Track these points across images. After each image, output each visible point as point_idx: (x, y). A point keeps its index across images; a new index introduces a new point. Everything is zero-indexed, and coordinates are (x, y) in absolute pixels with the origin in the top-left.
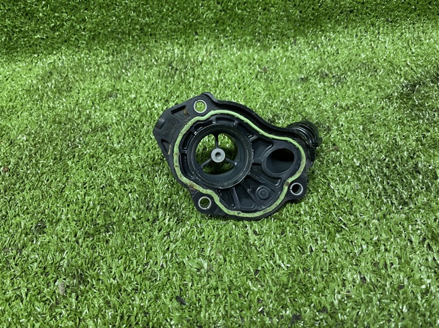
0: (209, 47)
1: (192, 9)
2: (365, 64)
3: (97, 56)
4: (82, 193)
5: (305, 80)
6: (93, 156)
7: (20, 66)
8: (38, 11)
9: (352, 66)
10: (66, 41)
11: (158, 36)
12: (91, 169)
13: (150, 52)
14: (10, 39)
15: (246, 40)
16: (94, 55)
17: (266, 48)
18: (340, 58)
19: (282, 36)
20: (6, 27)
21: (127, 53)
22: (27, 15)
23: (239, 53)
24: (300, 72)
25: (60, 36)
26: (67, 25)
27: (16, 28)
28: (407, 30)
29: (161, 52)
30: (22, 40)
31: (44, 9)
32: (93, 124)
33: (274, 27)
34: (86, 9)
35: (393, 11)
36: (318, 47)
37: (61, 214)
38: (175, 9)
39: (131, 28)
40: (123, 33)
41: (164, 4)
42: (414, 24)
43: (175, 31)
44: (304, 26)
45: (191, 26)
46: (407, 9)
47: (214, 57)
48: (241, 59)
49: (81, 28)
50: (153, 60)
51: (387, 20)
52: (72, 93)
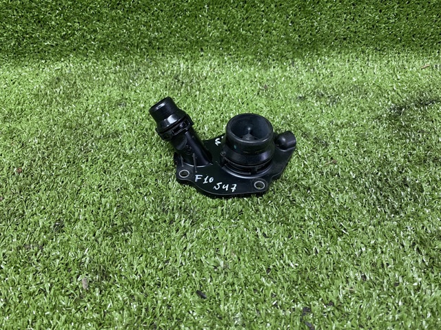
0: (213, 63)
1: (200, 27)
2: (356, 87)
3: (105, 66)
4: (98, 195)
5: (303, 99)
6: (106, 161)
7: (26, 71)
8: (51, 19)
9: (344, 88)
10: (75, 50)
11: (165, 50)
12: (105, 173)
13: (157, 65)
14: (19, 44)
15: (248, 59)
16: (101, 64)
17: (266, 67)
18: (335, 80)
19: (282, 57)
20: (17, 32)
21: (134, 64)
22: (39, 22)
23: (241, 71)
24: (298, 91)
25: (70, 44)
26: (78, 34)
27: (27, 34)
28: (393, 58)
29: (167, 65)
30: (31, 45)
31: (57, 17)
32: (104, 130)
33: (274, 49)
34: (98, 21)
35: (381, 41)
36: (314, 69)
37: (79, 215)
38: (184, 26)
39: (140, 41)
40: (132, 45)
41: (173, 21)
42: (399, 53)
43: (181, 47)
44: (302, 49)
45: (197, 42)
46: (394, 40)
47: (218, 73)
48: (243, 77)
49: (91, 38)
50: (160, 73)
51: (376, 49)
52: (81, 100)
